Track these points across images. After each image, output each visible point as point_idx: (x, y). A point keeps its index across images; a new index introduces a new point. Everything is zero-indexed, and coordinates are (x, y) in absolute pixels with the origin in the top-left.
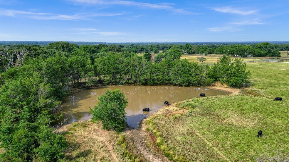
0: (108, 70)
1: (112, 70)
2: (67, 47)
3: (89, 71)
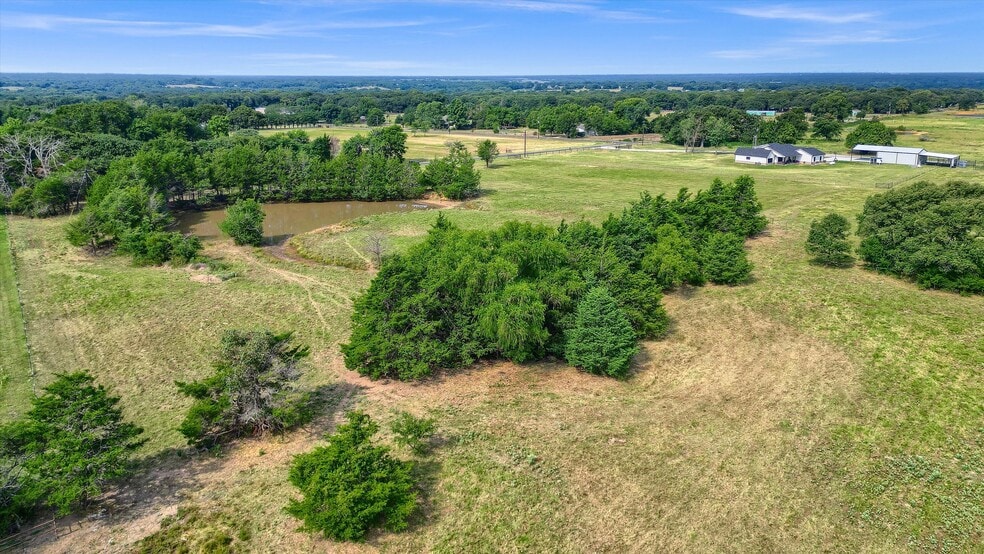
0: (235, 176)
1: (243, 176)
2: (113, 120)
3: (200, 179)
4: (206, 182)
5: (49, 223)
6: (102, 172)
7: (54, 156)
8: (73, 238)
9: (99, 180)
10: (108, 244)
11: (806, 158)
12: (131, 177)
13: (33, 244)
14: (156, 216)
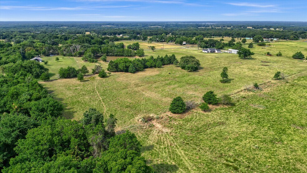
4: (101, 53)
5: (79, 58)
6: (86, 50)
7: (79, 48)
8: (83, 59)
9: (86, 51)
10: (87, 60)
11: (216, 51)
12: (90, 51)
13: (78, 60)
14: (93, 57)
